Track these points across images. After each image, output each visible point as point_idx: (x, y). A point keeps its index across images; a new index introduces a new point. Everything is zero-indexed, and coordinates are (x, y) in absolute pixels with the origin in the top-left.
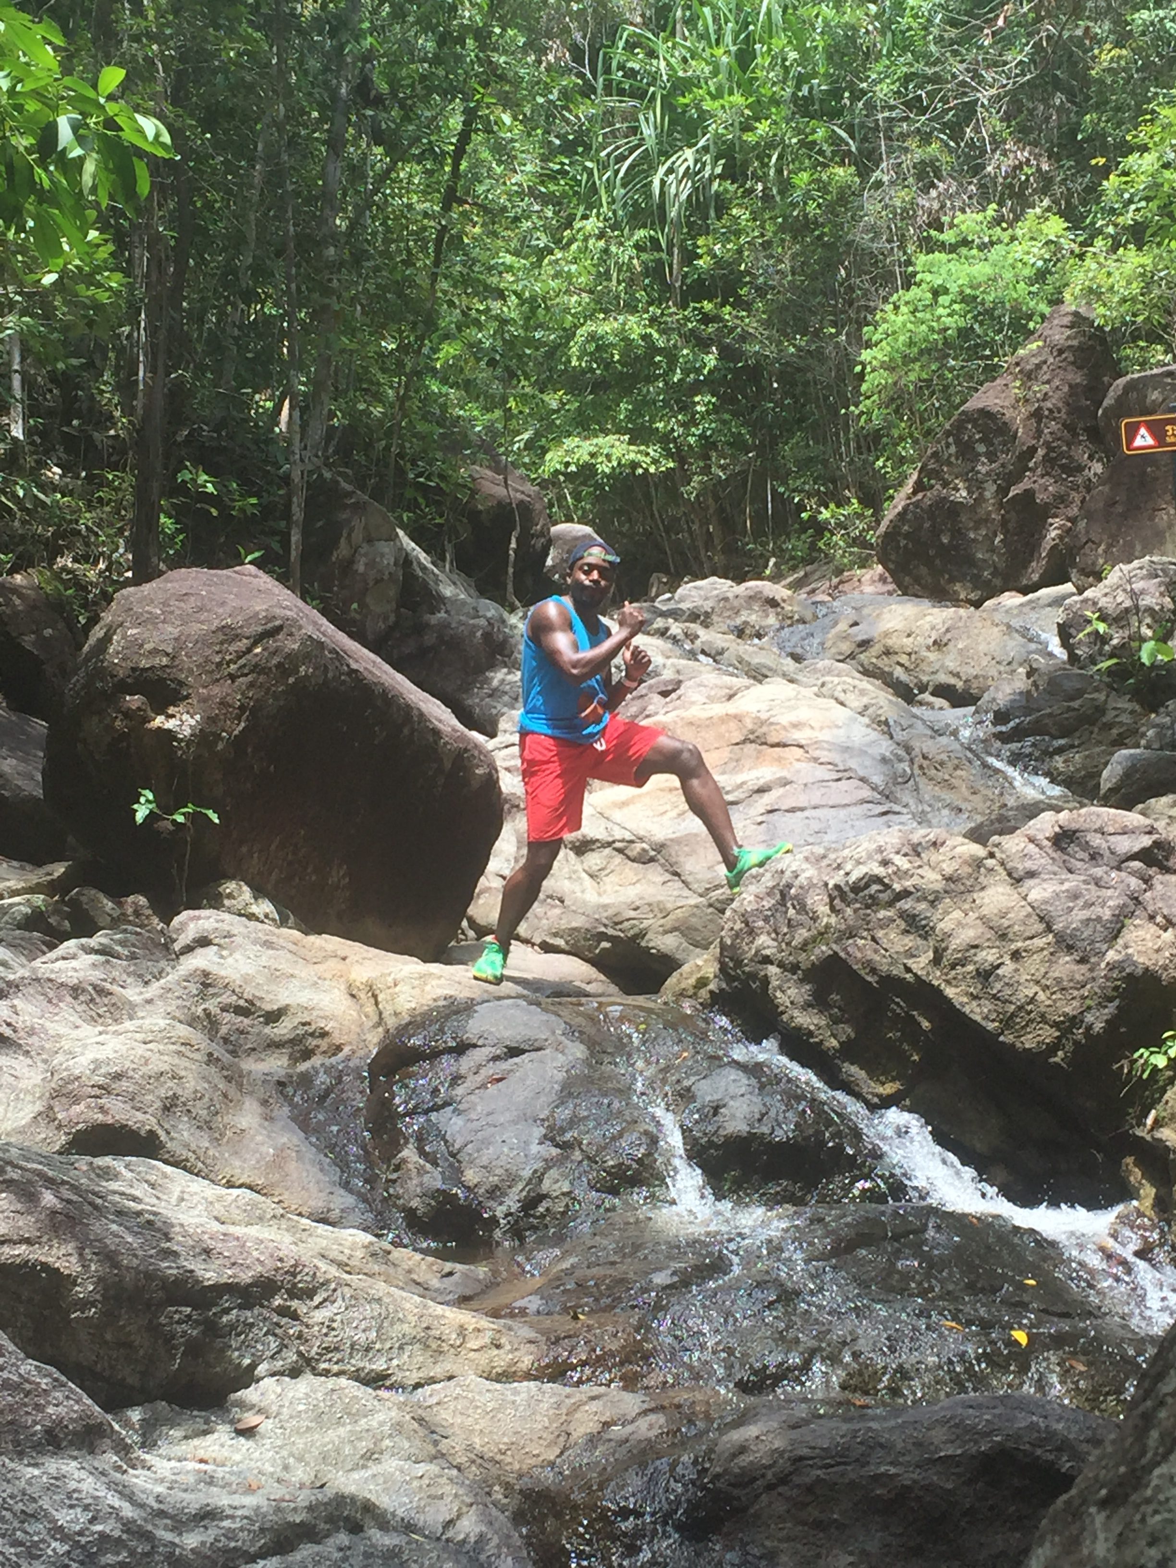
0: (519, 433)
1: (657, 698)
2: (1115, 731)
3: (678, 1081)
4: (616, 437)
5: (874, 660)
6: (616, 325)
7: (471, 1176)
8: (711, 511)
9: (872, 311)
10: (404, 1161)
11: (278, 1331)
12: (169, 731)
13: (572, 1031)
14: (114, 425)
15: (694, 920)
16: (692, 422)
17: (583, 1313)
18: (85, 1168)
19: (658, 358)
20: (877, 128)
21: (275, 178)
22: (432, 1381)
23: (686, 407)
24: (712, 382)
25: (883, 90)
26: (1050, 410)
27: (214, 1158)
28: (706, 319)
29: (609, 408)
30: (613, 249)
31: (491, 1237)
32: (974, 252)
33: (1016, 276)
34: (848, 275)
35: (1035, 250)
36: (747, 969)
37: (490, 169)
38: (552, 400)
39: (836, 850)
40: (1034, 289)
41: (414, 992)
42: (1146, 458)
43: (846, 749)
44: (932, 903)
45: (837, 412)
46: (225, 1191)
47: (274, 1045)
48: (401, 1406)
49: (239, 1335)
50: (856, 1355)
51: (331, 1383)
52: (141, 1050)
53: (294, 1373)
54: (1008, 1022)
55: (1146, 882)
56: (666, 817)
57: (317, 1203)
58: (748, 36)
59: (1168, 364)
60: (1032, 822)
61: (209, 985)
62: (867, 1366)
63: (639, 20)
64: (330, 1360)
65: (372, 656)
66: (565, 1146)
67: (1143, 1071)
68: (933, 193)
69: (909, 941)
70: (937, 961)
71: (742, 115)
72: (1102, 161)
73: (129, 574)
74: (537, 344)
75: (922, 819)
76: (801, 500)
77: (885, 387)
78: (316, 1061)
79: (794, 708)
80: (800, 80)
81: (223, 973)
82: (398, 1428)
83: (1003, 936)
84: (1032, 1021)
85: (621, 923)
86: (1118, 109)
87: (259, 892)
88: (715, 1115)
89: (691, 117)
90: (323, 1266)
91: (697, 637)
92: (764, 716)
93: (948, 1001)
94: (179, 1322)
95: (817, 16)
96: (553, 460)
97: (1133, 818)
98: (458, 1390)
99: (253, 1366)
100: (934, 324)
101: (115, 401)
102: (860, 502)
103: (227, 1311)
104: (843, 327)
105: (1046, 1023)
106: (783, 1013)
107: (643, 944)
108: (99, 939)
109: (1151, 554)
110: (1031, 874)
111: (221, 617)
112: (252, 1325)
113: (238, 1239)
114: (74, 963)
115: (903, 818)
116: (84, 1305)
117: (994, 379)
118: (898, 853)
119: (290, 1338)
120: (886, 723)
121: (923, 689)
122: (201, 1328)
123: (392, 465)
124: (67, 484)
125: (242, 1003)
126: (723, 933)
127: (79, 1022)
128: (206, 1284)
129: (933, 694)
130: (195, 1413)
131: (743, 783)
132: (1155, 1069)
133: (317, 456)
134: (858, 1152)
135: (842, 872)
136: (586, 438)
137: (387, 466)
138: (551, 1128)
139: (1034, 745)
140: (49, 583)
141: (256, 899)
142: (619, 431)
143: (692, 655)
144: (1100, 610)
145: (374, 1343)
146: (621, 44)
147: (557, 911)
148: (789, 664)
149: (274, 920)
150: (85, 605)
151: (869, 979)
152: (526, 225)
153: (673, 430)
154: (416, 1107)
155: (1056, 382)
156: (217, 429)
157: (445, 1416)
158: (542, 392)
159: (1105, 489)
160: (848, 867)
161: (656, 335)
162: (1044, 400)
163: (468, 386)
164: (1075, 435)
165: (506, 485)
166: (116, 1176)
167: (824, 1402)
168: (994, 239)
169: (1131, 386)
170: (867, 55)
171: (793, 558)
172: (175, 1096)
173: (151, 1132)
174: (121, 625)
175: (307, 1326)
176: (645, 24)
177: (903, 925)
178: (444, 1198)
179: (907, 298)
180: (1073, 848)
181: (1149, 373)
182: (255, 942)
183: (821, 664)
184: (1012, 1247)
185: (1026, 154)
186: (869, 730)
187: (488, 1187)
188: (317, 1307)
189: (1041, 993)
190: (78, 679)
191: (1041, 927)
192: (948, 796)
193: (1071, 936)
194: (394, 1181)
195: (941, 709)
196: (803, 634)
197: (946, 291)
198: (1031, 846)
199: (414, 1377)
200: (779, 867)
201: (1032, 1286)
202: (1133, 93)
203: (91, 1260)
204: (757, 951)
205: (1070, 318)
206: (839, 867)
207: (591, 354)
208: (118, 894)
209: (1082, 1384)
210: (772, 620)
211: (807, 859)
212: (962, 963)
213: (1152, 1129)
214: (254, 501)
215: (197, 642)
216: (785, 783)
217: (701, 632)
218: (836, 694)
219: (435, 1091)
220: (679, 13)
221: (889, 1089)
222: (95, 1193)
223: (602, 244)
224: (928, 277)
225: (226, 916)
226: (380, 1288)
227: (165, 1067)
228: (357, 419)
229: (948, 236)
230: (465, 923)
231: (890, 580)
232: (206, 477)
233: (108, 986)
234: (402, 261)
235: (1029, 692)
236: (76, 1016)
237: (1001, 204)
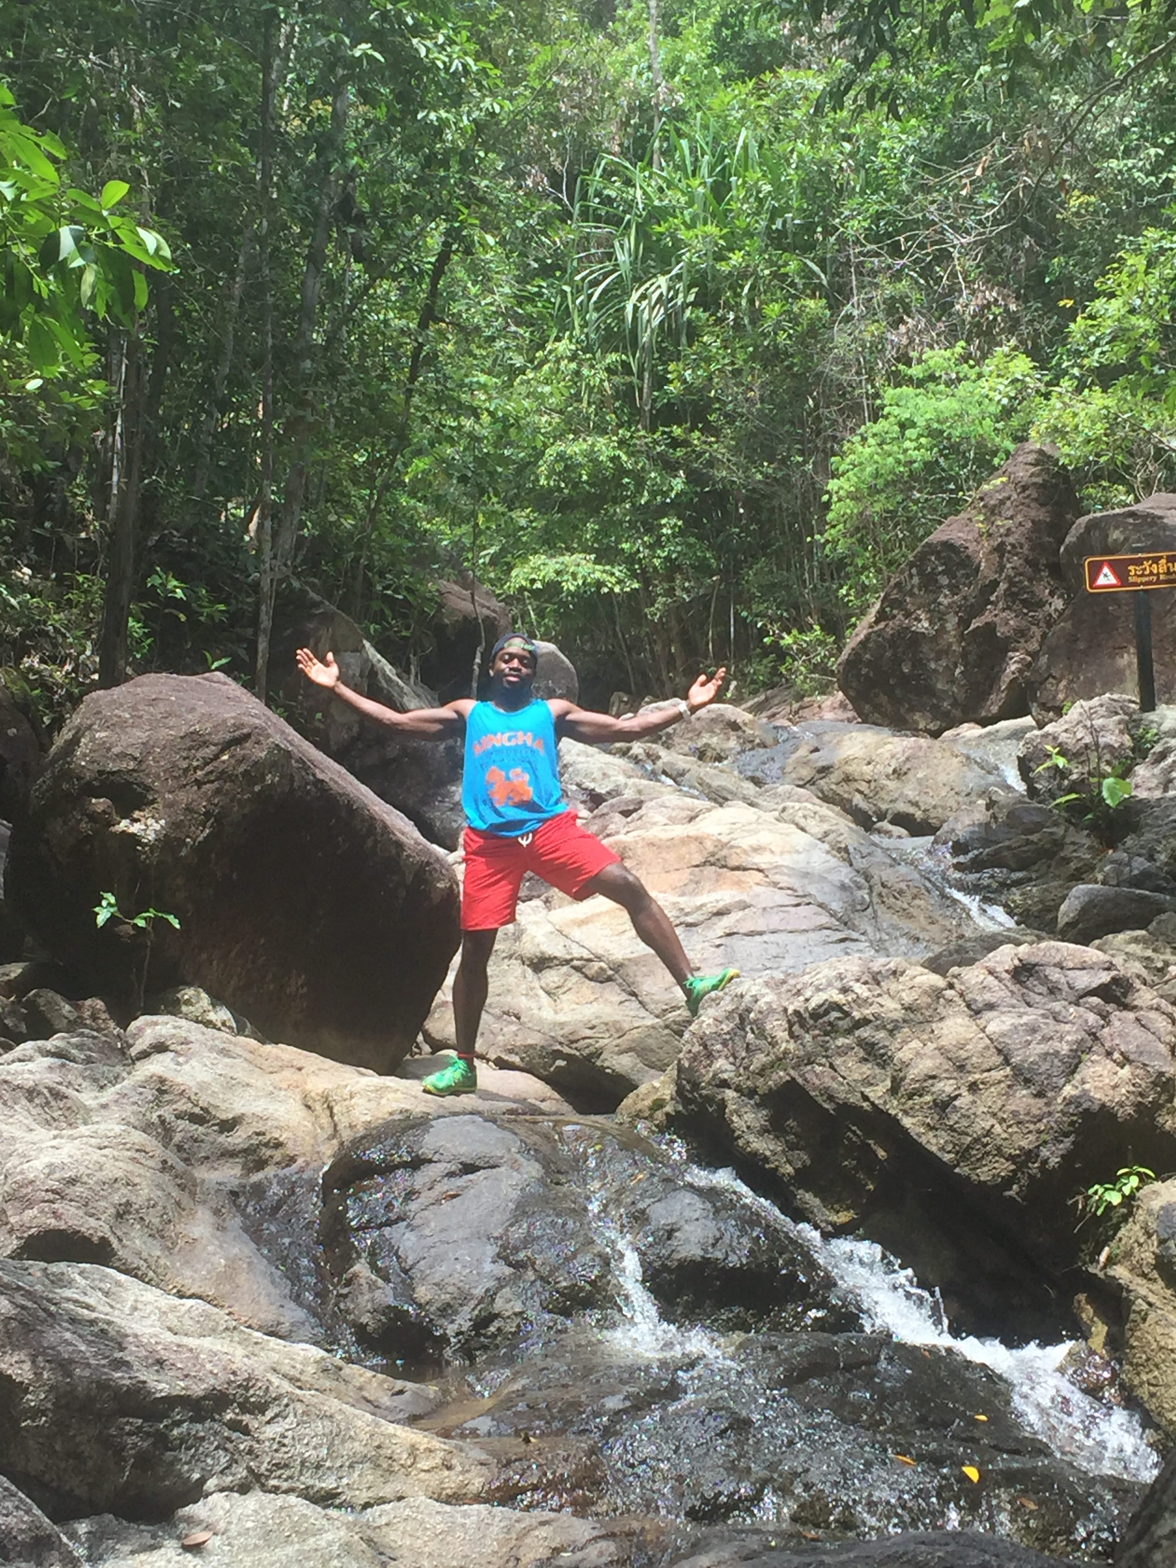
0: (484, 548)
1: (618, 817)
2: (1073, 865)
3: (633, 1203)
4: (582, 555)
5: (834, 787)
6: (585, 446)
7: (422, 1293)
8: (674, 632)
9: (839, 441)
10: (355, 1276)
11: (229, 1445)
12: (134, 835)
13: (527, 1150)
14: (86, 528)
15: (650, 1041)
16: (658, 544)
17: (534, 1436)
18: (39, 1274)
19: (627, 480)
20: (848, 263)
21: (254, 291)
22: (382, 1501)
23: (650, 529)
24: (679, 504)
25: (855, 227)
26: (1013, 546)
27: (166, 1267)
28: (675, 443)
29: (576, 528)
30: (585, 371)
31: (441, 1355)
32: (942, 387)
33: (982, 412)
34: (817, 406)
35: (1001, 387)
36: (704, 1092)
37: (465, 288)
38: (521, 516)
39: (795, 976)
40: (998, 425)
41: (369, 1105)
42: (1108, 597)
43: (806, 875)
44: (891, 1032)
45: (801, 541)
46: (178, 1301)
47: (228, 1154)
48: (349, 1527)
49: (188, 1449)
50: (807, 1487)
51: (280, 1500)
52: (96, 1155)
53: (243, 1489)
54: (964, 1154)
55: (1104, 1018)
56: (624, 937)
57: (268, 1315)
58: (724, 169)
59: (1130, 505)
60: (991, 955)
61: (165, 1092)
62: (818, 1499)
63: (617, 149)
64: (280, 1477)
65: (336, 766)
66: (519, 1266)
67: (1098, 1208)
68: (903, 329)
69: (867, 1069)
70: (894, 1090)
71: (716, 244)
72: (1070, 303)
73: (96, 677)
74: (505, 461)
75: (880, 947)
76: (764, 625)
77: (851, 517)
78: (270, 1171)
79: (756, 832)
80: (775, 213)
81: (179, 1080)
82: (347, 1548)
83: (961, 1068)
84: (988, 1154)
85: (577, 1041)
86: (1085, 254)
87: (217, 999)
88: (669, 1238)
89: (666, 245)
90: (276, 1380)
91: (659, 757)
92: (725, 839)
93: (905, 1131)
94: (130, 1434)
95: (792, 152)
96: (519, 576)
97: (1091, 953)
98: (408, 1511)
99: (202, 1481)
100: (901, 457)
101: (88, 504)
102: (822, 629)
103: (178, 1424)
104: (810, 455)
105: (1002, 1156)
106: (739, 1137)
107: (598, 1063)
108: (55, 1042)
109: (1112, 692)
110: (990, 1007)
111: (191, 723)
112: (203, 1439)
113: (191, 1350)
114: (30, 1066)
115: (861, 945)
116: (36, 1412)
117: (957, 512)
118: (858, 980)
119: (240, 1452)
120: (846, 850)
121: (882, 817)
122: (151, 1440)
123: (360, 578)
124: (37, 585)
125: (197, 1110)
126: (681, 1056)
127: (34, 1126)
128: (158, 1395)
129: (892, 822)
130: (142, 1527)
131: (702, 905)
132: (1110, 1207)
133: (286, 565)
134: (811, 1280)
135: (802, 998)
136: (552, 556)
137: (354, 578)
138: (504, 1247)
139: (992, 877)
140: (14, 682)
141: (214, 1005)
142: (586, 550)
143: (653, 776)
144: (1060, 745)
145: (323, 1460)
146: (599, 172)
147: (514, 1028)
148: (749, 788)
149: (230, 1028)
150: (50, 706)
151: (826, 1106)
152: (500, 344)
153: (638, 551)
154: (369, 1221)
155: (1020, 518)
156: (188, 535)
157: (393, 1537)
158: (511, 510)
159: (1068, 625)
160: (808, 993)
161: (624, 458)
162: (1007, 535)
163: (439, 503)
164: (1037, 570)
165: (473, 601)
166: (70, 1283)
167: (775, 1534)
168: (961, 375)
169: (1093, 525)
170: (840, 191)
171: (753, 682)
172: (128, 1204)
173: (103, 1239)
174: (89, 727)
175: (258, 1442)
176: (624, 153)
177: (862, 1054)
178: (394, 1314)
179: (875, 430)
180: (1032, 982)
181: (1111, 512)
182: (211, 1049)
183: (781, 789)
184: (964, 1383)
185: (994, 294)
186: (829, 857)
187: (438, 1305)
188: (268, 1422)
189: (997, 1126)
190: (44, 780)
191: (1000, 1059)
192: (906, 925)
193: (1029, 1070)
194: (345, 1296)
195: (900, 837)
196: (764, 758)
197: (913, 425)
198: (991, 978)
199: (364, 1496)
200: (739, 991)
201: (983, 1422)
202: (1100, 239)
203: (43, 1368)
204: (715, 1075)
205: (1034, 456)
206: (799, 993)
207: (560, 473)
208: (75, 996)
209: (1032, 1523)
210: (733, 743)
211: (767, 984)
212: (919, 1092)
213: (1105, 1267)
214: (222, 607)
215: (165, 747)
216: (744, 906)
217: (663, 753)
218: (797, 819)
219: (389, 1207)
220: (657, 144)
221: (843, 1217)
222: (49, 1300)
223: (573, 366)
224: (896, 411)
225: (183, 1022)
226: (332, 1404)
227: (120, 1174)
228: (326, 528)
229: (916, 371)
230: (420, 1038)
231: (850, 706)
232: (175, 583)
233: (63, 1089)
234: (377, 376)
235: (988, 824)
236: (31, 1119)
237: (969, 341)
